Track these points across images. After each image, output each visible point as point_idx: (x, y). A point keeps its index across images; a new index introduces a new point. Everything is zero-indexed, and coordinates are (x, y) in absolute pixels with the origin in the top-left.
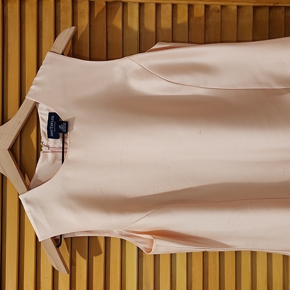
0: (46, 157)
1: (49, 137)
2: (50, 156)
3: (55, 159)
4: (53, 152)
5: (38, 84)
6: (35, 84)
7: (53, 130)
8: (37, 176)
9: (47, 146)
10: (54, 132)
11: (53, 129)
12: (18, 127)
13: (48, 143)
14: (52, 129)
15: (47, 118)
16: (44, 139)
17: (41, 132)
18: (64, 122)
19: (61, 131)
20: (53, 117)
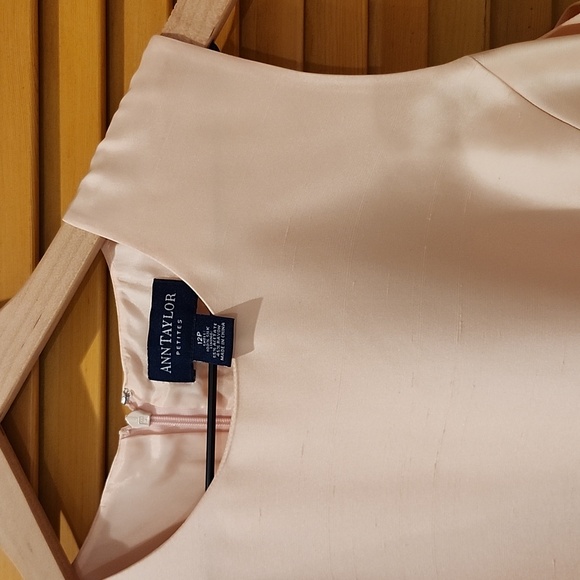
0: (141, 451)
1: (155, 373)
2: (158, 447)
3: (176, 459)
4: (168, 432)
5: (112, 167)
6: (101, 168)
7: (173, 351)
8: (106, 526)
9: (147, 410)
10: (173, 358)
11: (172, 346)
12: (32, 341)
13: (147, 397)
14: (166, 345)
15: (145, 302)
16: (134, 383)
17: (124, 354)
18: (218, 319)
19: (204, 354)
20: (170, 298)
